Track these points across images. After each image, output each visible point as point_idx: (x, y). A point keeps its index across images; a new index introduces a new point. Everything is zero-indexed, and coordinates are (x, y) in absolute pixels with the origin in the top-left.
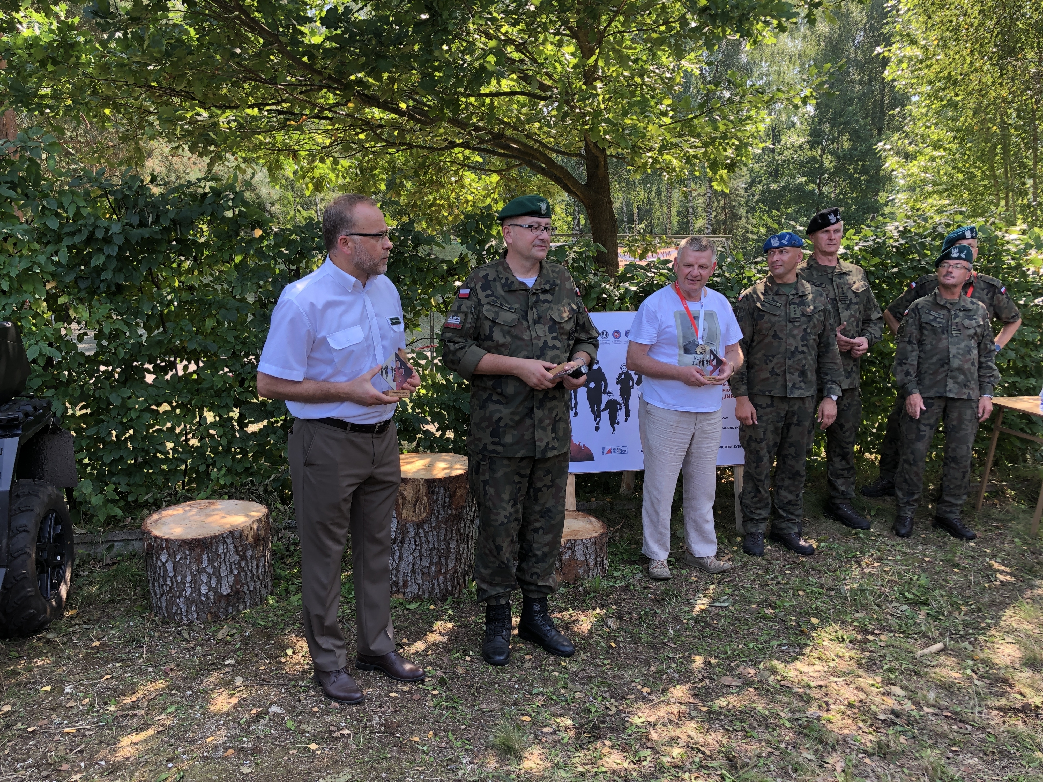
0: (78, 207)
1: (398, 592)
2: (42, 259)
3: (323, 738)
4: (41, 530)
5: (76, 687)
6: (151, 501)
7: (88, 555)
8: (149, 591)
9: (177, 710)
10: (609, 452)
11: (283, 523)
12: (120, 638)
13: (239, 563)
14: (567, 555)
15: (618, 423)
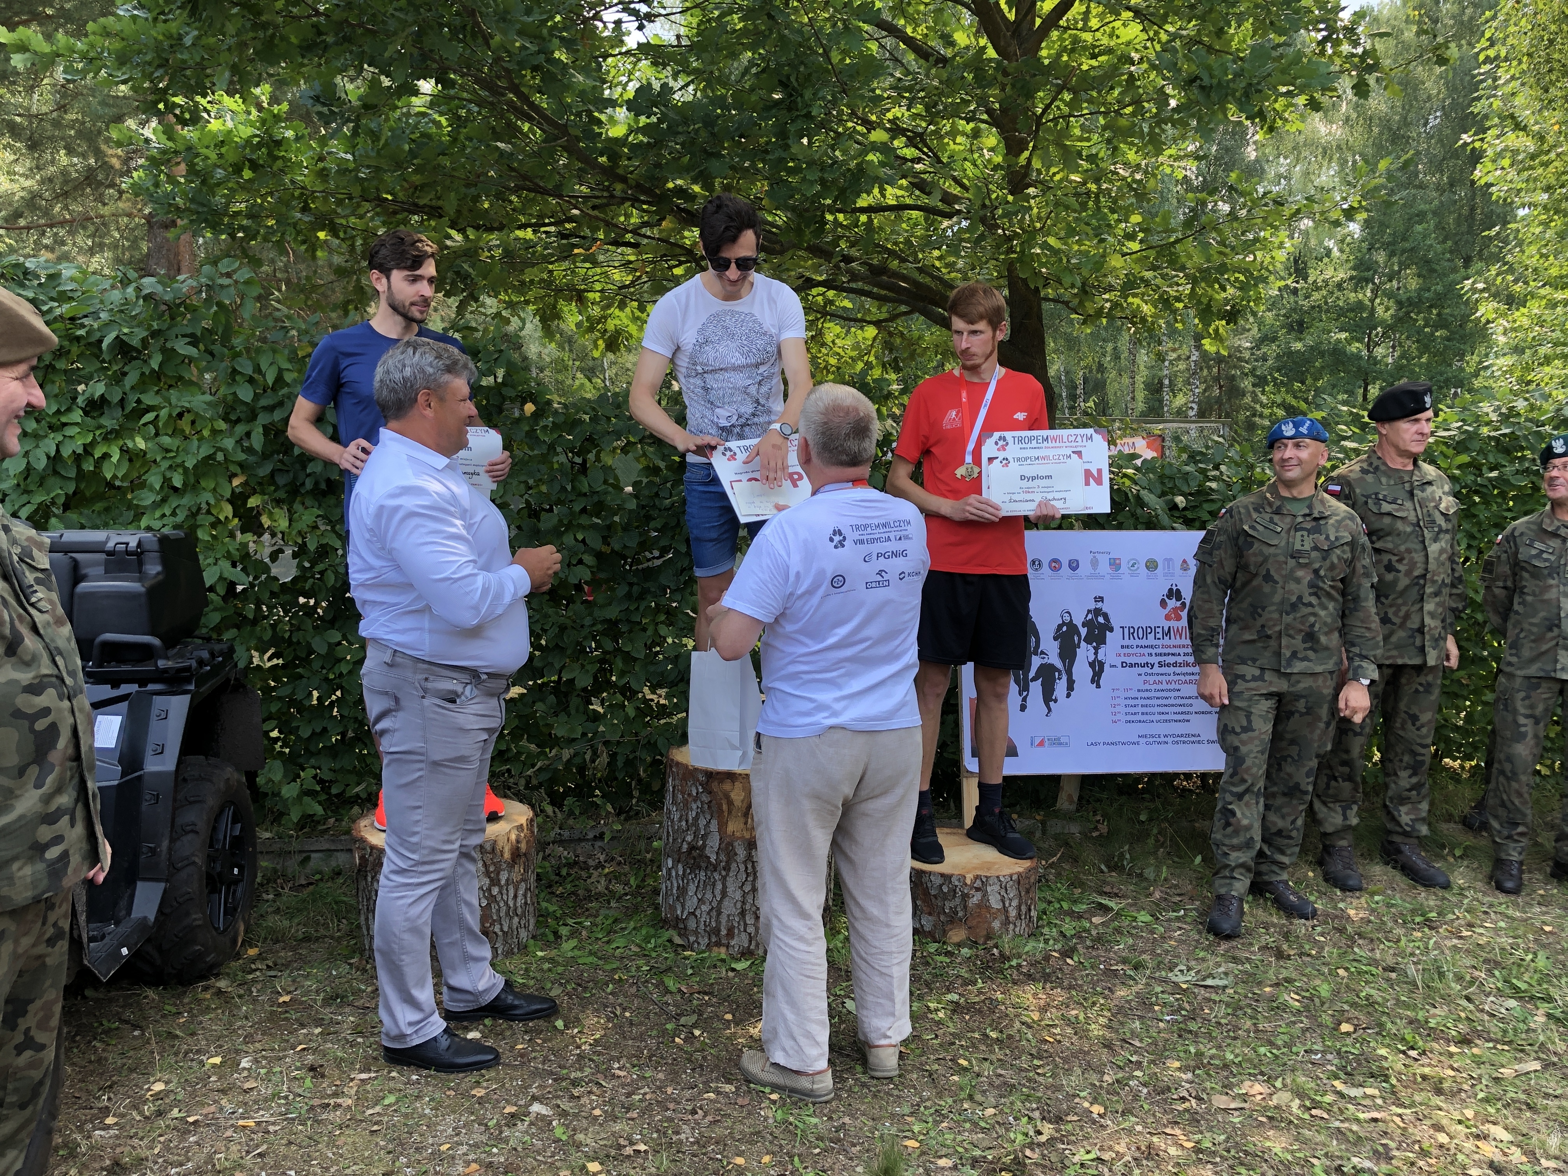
0: (281, 371)
1: (718, 944)
2: (229, 443)
3: (608, 1156)
4: (214, 829)
5: (256, 1061)
6: (364, 796)
7: (275, 871)
8: (359, 927)
9: (397, 1102)
10: (1041, 744)
11: (552, 834)
12: (317, 992)
13: (489, 890)
14: (976, 898)
15: (1056, 701)
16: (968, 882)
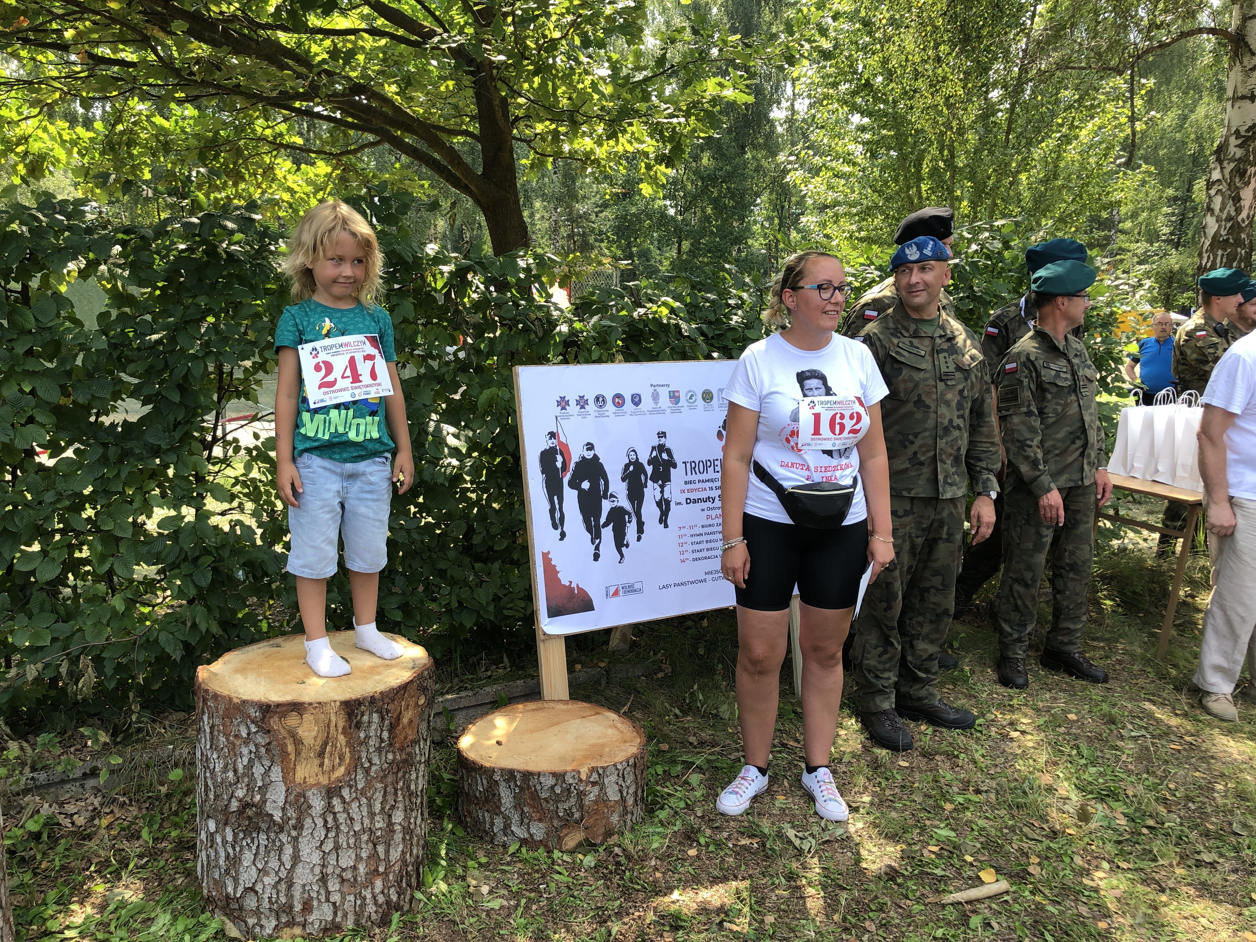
10: (616, 593)
14: (593, 793)
15: (627, 546)
16: (584, 777)
